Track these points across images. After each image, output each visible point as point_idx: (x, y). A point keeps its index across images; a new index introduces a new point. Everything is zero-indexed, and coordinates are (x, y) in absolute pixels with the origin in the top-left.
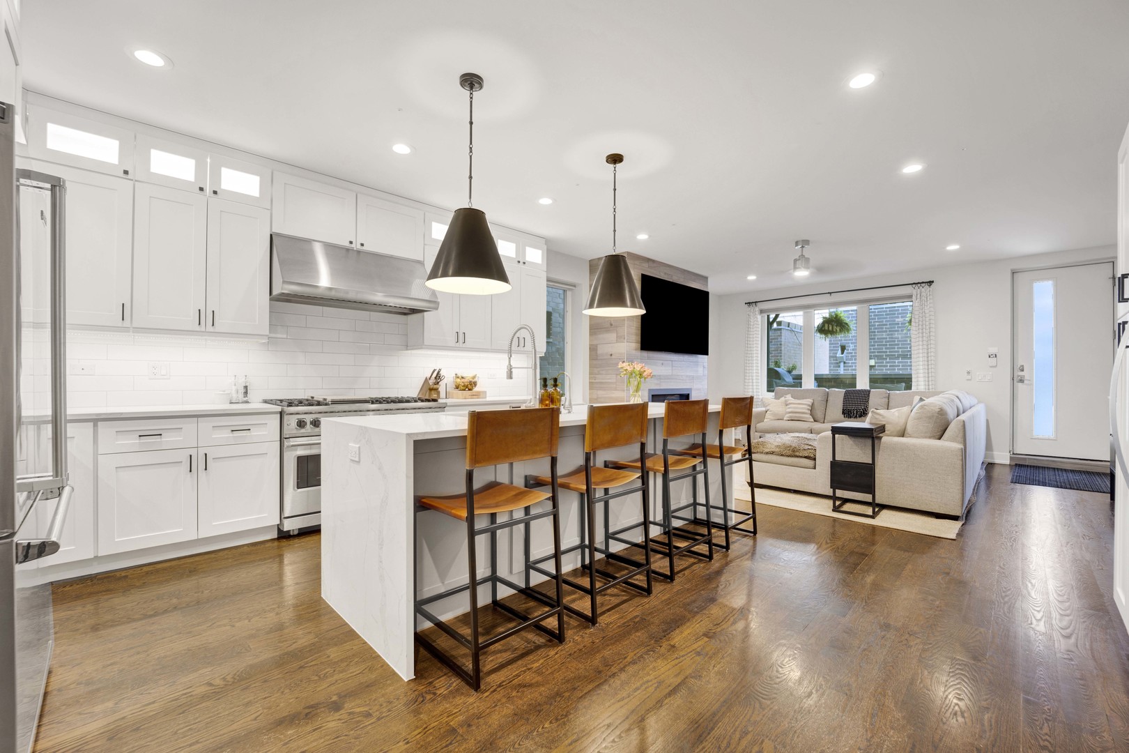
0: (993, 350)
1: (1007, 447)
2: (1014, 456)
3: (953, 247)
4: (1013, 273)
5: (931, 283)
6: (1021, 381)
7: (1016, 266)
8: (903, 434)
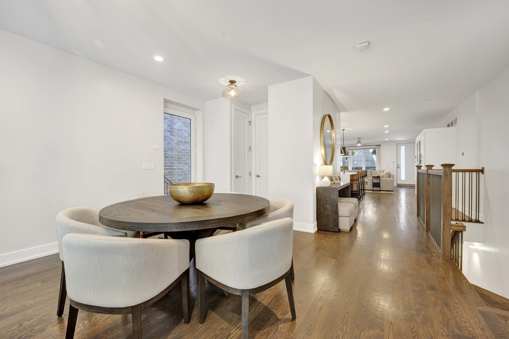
0: (393, 161)
1: (396, 182)
2: (397, 184)
3: (387, 139)
4: (397, 144)
5: (380, 145)
6: (399, 168)
7: (398, 143)
8: (383, 177)
